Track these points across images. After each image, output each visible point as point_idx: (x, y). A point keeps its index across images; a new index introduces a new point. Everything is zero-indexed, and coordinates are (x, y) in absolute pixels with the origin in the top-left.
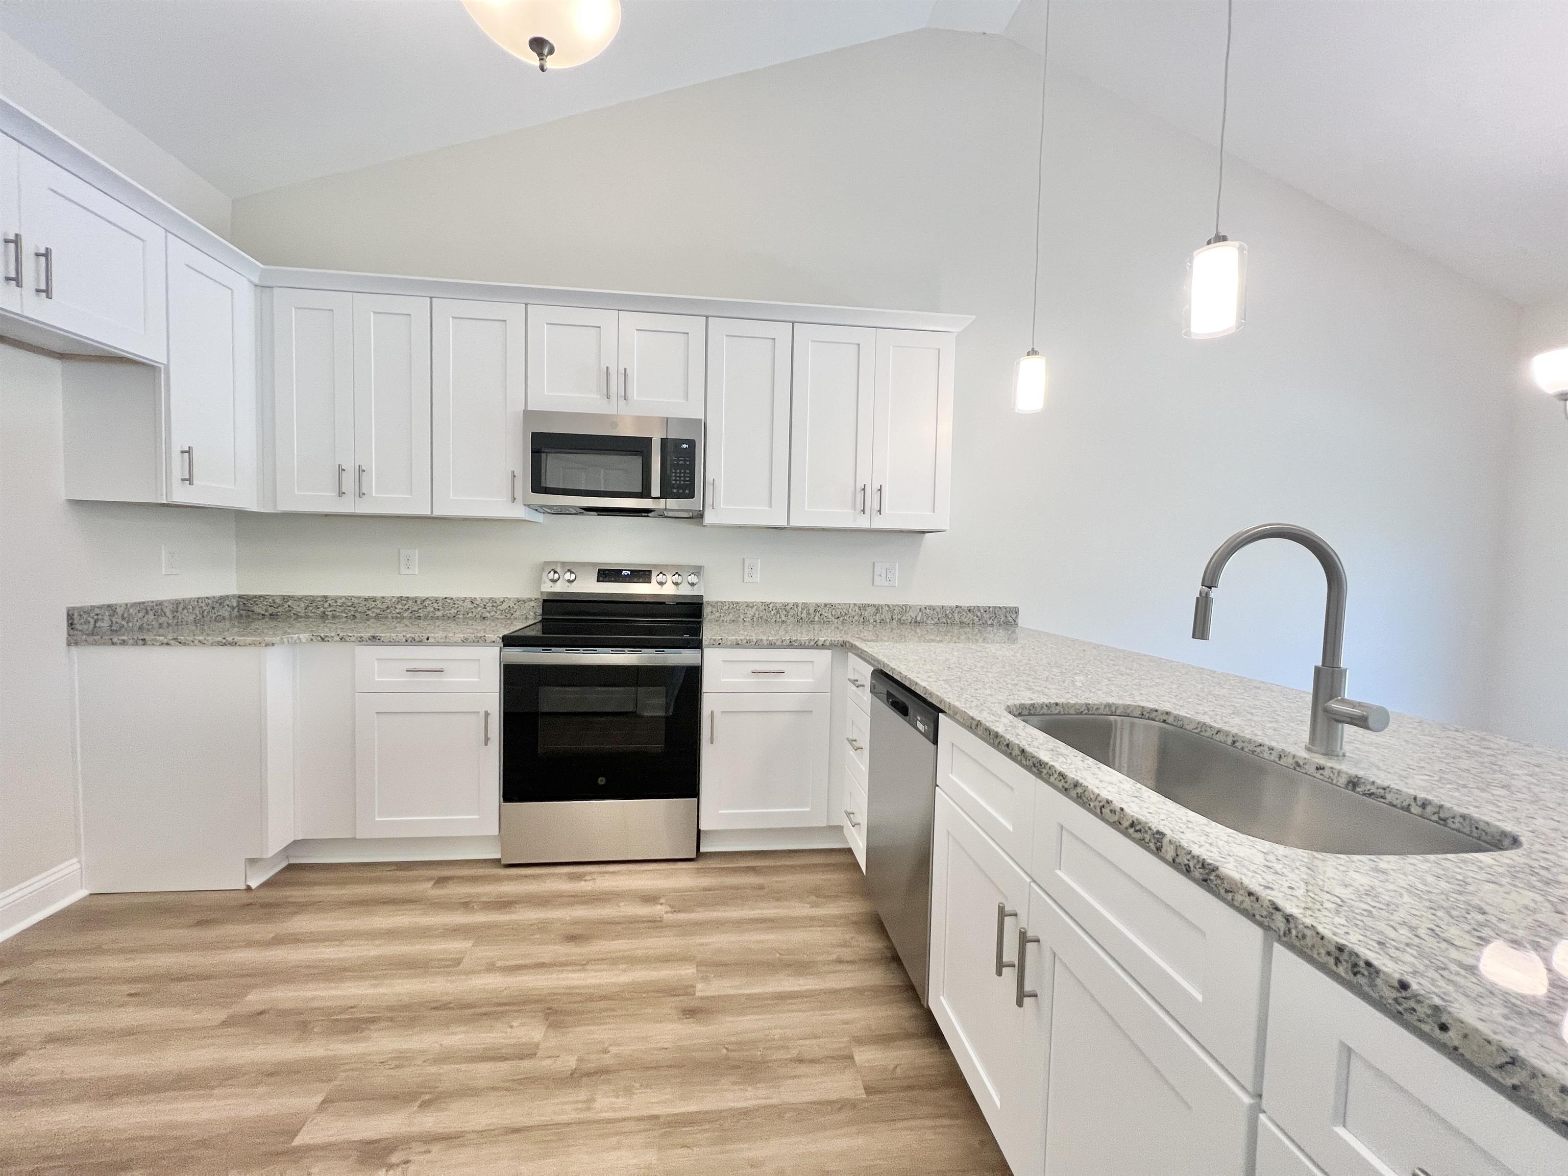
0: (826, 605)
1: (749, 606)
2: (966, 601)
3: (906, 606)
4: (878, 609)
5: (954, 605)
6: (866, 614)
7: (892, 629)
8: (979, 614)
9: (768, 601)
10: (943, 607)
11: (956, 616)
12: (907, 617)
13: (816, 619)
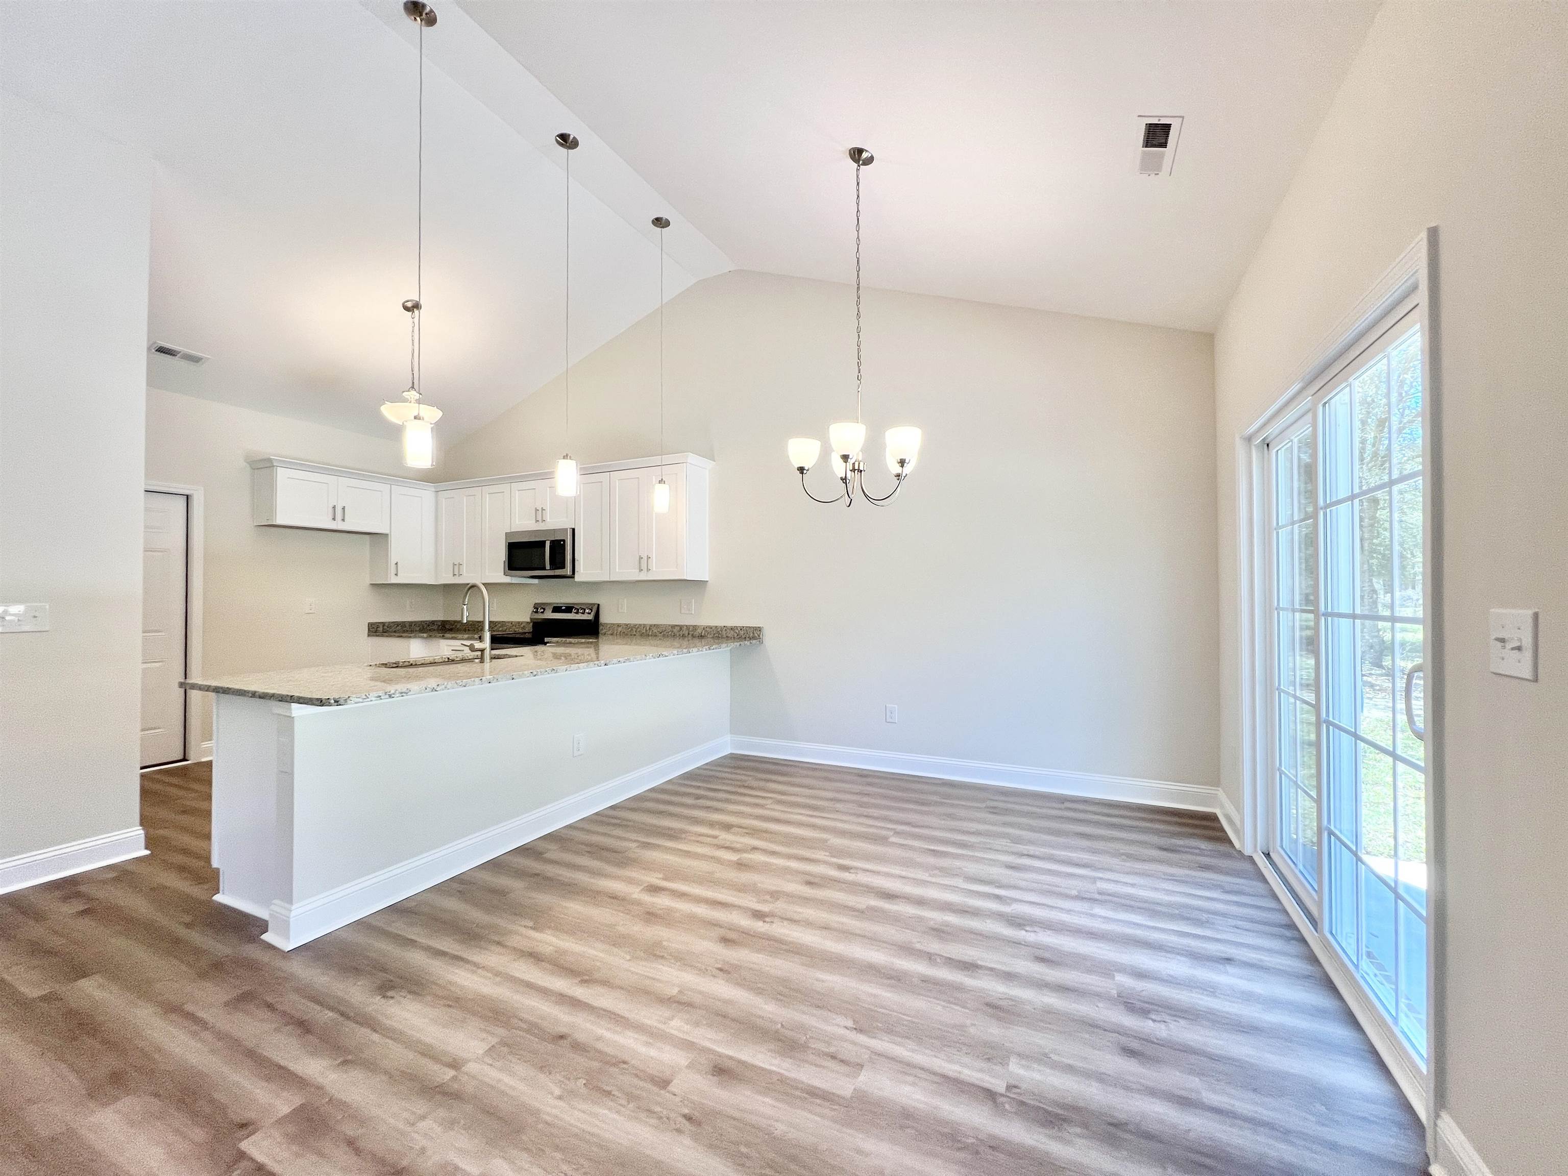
0: (655, 625)
1: (619, 625)
2: (730, 623)
3: (696, 626)
4: (681, 627)
5: (723, 625)
6: (675, 630)
7: (689, 641)
8: (737, 631)
9: (627, 623)
10: (716, 627)
11: (724, 633)
12: (696, 633)
13: (650, 634)
